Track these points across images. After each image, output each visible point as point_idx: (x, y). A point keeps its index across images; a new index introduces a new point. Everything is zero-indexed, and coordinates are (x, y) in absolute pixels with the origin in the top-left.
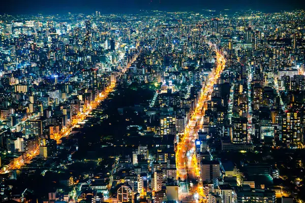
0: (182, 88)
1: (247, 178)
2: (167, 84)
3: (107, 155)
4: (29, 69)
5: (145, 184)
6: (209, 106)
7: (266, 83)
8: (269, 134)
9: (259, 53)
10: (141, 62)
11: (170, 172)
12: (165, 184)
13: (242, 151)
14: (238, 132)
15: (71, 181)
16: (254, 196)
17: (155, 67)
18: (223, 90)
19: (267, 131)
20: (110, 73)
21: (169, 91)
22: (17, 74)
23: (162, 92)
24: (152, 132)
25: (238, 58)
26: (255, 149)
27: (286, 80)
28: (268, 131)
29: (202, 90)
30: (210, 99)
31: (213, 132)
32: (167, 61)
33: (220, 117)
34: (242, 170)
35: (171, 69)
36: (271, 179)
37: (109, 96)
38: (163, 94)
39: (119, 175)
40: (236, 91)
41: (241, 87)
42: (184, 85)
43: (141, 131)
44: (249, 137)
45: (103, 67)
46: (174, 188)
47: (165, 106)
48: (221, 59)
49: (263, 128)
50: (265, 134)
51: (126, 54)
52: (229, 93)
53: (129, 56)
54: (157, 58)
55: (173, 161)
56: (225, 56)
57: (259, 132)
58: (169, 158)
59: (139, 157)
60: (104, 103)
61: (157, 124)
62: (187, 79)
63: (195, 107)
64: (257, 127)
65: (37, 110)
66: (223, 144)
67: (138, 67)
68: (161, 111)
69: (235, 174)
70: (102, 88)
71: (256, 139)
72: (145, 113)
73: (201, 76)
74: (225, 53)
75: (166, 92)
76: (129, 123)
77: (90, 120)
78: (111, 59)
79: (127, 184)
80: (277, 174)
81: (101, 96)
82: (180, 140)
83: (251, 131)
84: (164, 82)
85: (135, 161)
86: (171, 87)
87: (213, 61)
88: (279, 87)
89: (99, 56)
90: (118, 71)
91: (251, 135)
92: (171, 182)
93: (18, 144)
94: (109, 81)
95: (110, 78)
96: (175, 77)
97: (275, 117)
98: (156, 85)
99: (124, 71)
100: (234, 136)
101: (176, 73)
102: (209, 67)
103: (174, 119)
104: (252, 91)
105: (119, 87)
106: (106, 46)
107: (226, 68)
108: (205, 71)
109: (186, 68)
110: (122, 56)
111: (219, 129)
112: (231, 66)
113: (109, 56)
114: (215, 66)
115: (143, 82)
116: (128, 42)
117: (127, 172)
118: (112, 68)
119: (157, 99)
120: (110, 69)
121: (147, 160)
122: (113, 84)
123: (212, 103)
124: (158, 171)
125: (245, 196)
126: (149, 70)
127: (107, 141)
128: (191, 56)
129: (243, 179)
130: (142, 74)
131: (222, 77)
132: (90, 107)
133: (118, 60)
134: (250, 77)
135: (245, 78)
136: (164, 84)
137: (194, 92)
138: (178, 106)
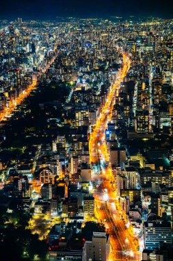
0: (94, 86)
1: (148, 161)
2: (81, 82)
3: (31, 144)
5: (63, 168)
6: (117, 101)
7: (165, 80)
8: (167, 124)
9: (159, 55)
10: (58, 63)
11: (84, 158)
12: (80, 168)
13: (145, 139)
14: (141, 123)
16: (153, 176)
17: (70, 67)
18: (128, 87)
20: (31, 72)
21: (83, 88)
23: (77, 89)
24: (69, 124)
25: (141, 59)
26: (155, 137)
28: (166, 122)
29: (111, 88)
30: (117, 95)
31: (120, 123)
32: (81, 62)
33: (126, 110)
34: (144, 155)
35: (85, 69)
36: (168, 161)
37: (32, 93)
38: (78, 91)
39: (41, 161)
40: (140, 88)
41: (144, 84)
42: (95, 83)
43: (60, 123)
44: (150, 127)
45: (25, 68)
46: (87, 170)
47: (79, 102)
48: (127, 61)
49: (162, 119)
50: (164, 124)
51: (45, 57)
52: (134, 90)
53: (48, 58)
54: (72, 60)
55: (86, 149)
56: (130, 58)
57: (159, 123)
58: (83, 146)
59: (59, 146)
60: (27, 99)
61: (72, 116)
62: (98, 77)
63: (105, 101)
64: (157, 118)
66: (128, 133)
67: (56, 68)
68: (76, 106)
69: (138, 158)
70: (25, 86)
71: (156, 129)
72: (62, 108)
73: (110, 75)
74: (130, 55)
75: (80, 89)
76: (49, 117)
77: (16, 114)
78: (32, 61)
79: (47, 168)
81: (24, 93)
82: (92, 131)
83: (152, 122)
84: (79, 81)
85: (55, 148)
86: (84, 85)
87: (120, 62)
89: (22, 58)
90: (39, 71)
91: (152, 126)
92: (85, 166)
94: (31, 80)
95: (31, 78)
96: (87, 76)
97: (172, 109)
98: (72, 83)
99: (44, 71)
100: (138, 127)
101: (89, 73)
102: (116, 67)
103: (87, 113)
104: (153, 88)
105: (39, 85)
106: (27, 49)
107: (131, 68)
108: (113, 71)
109: (97, 68)
110: (42, 57)
111: (125, 121)
112: (135, 66)
113: (31, 58)
114: (121, 66)
115: (61, 81)
116: (47, 45)
117: (48, 158)
118: (34, 68)
119: (73, 95)
120: (32, 70)
121: (64, 148)
122: (35, 83)
123: (120, 98)
124: (74, 157)
125: (147, 176)
126: (66, 70)
127: (31, 132)
128: (102, 58)
129: (145, 163)
130: (59, 74)
131: (128, 76)
132: (15, 102)
133: (38, 61)
134: (151, 75)
135: (147, 77)
136: (78, 82)
137: (104, 91)
138: (91, 101)
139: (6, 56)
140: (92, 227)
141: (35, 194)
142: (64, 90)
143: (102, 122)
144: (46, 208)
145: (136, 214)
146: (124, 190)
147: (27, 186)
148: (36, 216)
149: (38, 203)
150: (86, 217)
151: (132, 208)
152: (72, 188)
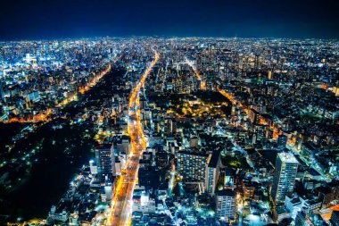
0: (139, 69)
1: (157, 106)
4: (74, 62)
5: (115, 110)
6: (148, 77)
7: (174, 67)
10: (123, 58)
11: (126, 105)
12: (123, 110)
13: (159, 95)
15: (86, 109)
16: (158, 113)
17: (129, 60)
18: (155, 69)
21: (133, 70)
22: (69, 64)
24: (122, 88)
25: (164, 56)
26: (164, 94)
27: (181, 66)
29: (146, 70)
30: (149, 74)
31: (147, 88)
32: (134, 58)
34: (156, 103)
35: (136, 61)
36: (168, 106)
37: (107, 73)
39: (106, 106)
41: (163, 69)
43: (118, 88)
44: (162, 89)
45: (106, 60)
46: (127, 111)
47: (130, 77)
48: (157, 57)
49: (168, 86)
50: (169, 88)
52: (157, 71)
53: (118, 55)
54: (130, 56)
55: (128, 100)
56: (159, 55)
57: (166, 87)
59: (115, 99)
60: (104, 76)
61: (125, 85)
62: (141, 65)
63: (143, 77)
64: (166, 85)
65: (75, 79)
66: (151, 93)
67: (121, 60)
68: (128, 79)
69: (153, 105)
70: (104, 70)
71: (165, 90)
73: (147, 64)
75: (131, 71)
78: (110, 57)
79: (107, 110)
80: (170, 104)
81: (104, 73)
82: (134, 91)
83: (163, 87)
85: (113, 100)
88: (178, 68)
89: (105, 56)
90: (112, 62)
92: (126, 109)
93: (65, 94)
94: (108, 67)
96: (136, 65)
97: (173, 81)
98: (128, 68)
101: (137, 63)
102: (151, 60)
105: (112, 69)
107: (158, 61)
108: (149, 62)
109: (142, 60)
111: (150, 87)
112: (160, 60)
114: (154, 60)
115: (123, 67)
116: (119, 49)
117: (109, 105)
118: (110, 61)
119: (127, 74)
121: (118, 100)
122: (110, 67)
125: (155, 113)
126: (126, 61)
127: (103, 92)
128: (145, 55)
131: (156, 64)
132: (99, 78)
133: (114, 57)
134: (168, 64)
135: (165, 65)
136: (131, 68)
137: (143, 71)
138: (135, 77)
139: (98, 55)
140: (125, 137)
141: (100, 123)
142: (123, 71)
143: (139, 88)
144: (104, 129)
145: (147, 131)
146: (143, 120)
147: (96, 119)
148: (100, 133)
149: (101, 127)
150: (123, 133)
151: (145, 128)
152: (118, 120)
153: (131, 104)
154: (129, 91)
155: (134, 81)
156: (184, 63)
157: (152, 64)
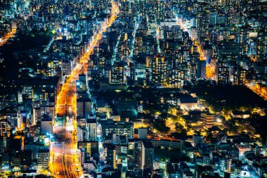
0: (76, 36)
1: (114, 113)
2: (63, 31)
5: (24, 120)
6: (95, 51)
7: (149, 32)
8: (142, 76)
9: (149, 6)
10: (44, 11)
11: (48, 109)
12: (40, 120)
13: (117, 91)
14: (115, 74)
16: (116, 127)
17: (55, 15)
18: (111, 37)
19: (140, 74)
20: (11, 20)
21: (64, 37)
23: (58, 38)
24: (42, 74)
25: (130, 10)
26: (128, 89)
27: (166, 30)
29: (93, 37)
31: (94, 74)
32: (67, 12)
33: (101, 61)
34: (112, 106)
35: (69, 18)
36: (136, 113)
37: (8, 41)
38: (59, 40)
39: (3, 112)
40: (122, 38)
41: (126, 35)
42: (79, 32)
43: (32, 73)
44: (125, 79)
45: (7, 14)
46: (47, 123)
47: (58, 51)
48: (115, 10)
49: (137, 71)
50: (139, 76)
51: (31, 3)
52: (116, 40)
53: (33, 4)
54: (59, 7)
55: (53, 100)
56: (120, 7)
57: (134, 75)
58: (49, 96)
59: (24, 97)
61: (45, 67)
62: (82, 27)
63: (84, 52)
64: (132, 70)
66: (101, 85)
67: (40, 15)
68: (53, 56)
69: (106, 110)
70: (2, 34)
71: (130, 80)
72: (38, 57)
73: (94, 25)
74: (120, 5)
75: (61, 38)
76: (22, 66)
78: (15, 7)
79: (6, 120)
80: (141, 109)
82: (66, 81)
83: (128, 74)
84: (60, 30)
85: (20, 99)
86: (65, 35)
87: (109, 12)
88: (159, 35)
90: (20, 18)
91: (127, 77)
92: (47, 118)
94: (11, 28)
95: (11, 25)
96: (72, 25)
97: (148, 62)
98: (54, 32)
99: (25, 18)
100: (112, 78)
101: (75, 22)
102: (103, 17)
103: (60, 63)
105: (19, 33)
107: (117, 19)
108: (99, 20)
109: (84, 17)
110: (27, 4)
111: (100, 72)
112: (121, 17)
113: (14, 4)
114: (108, 16)
115: (42, 29)
118: (15, 15)
119: (53, 44)
120: (13, 17)
121: (31, 99)
122: (14, 30)
123: (98, 49)
124: (36, 109)
125: (109, 128)
126: (49, 18)
128: (90, 6)
129: (112, 115)
130: (41, 22)
131: (113, 26)
133: (23, 8)
134: (137, 26)
135: (132, 28)
137: (86, 40)
138: (69, 51)
142: (44, 38)
143: (75, 73)
145: (90, 167)
150: (39, 170)
151: (87, 160)
152: (29, 141)
153: (58, 107)
154: (55, 80)
155: (67, 61)
156: (170, 25)
157: (105, 26)
